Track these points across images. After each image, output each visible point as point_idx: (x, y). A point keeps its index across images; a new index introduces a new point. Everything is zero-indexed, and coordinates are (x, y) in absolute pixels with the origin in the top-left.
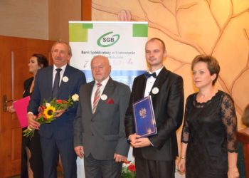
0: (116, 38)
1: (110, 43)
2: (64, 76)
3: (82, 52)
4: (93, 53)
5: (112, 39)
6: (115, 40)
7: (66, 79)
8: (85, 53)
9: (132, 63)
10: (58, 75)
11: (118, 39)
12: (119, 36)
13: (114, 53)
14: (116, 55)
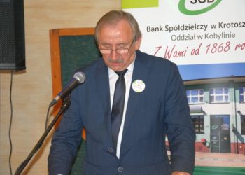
1: (206, 5)
2: (133, 80)
3: (148, 29)
7: (140, 86)
10: (121, 82)
13: (214, 27)
14: (218, 31)
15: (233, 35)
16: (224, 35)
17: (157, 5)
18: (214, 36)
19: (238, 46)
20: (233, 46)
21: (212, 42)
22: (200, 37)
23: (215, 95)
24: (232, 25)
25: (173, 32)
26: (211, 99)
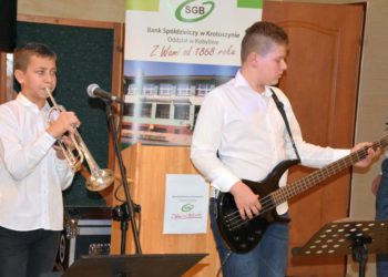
0: (208, 8)
1: (198, 16)
3: (149, 30)
4: (167, 32)
5: (201, 10)
6: (206, 11)
8: (153, 31)
9: (233, 53)
11: (210, 12)
12: (213, 4)
13: (203, 34)
14: (206, 38)
15: (217, 43)
16: (210, 42)
17: (157, 10)
18: (203, 42)
19: (220, 52)
20: (216, 51)
21: (201, 46)
22: (192, 41)
23: (199, 89)
24: (216, 34)
25: (170, 35)
26: (197, 92)
